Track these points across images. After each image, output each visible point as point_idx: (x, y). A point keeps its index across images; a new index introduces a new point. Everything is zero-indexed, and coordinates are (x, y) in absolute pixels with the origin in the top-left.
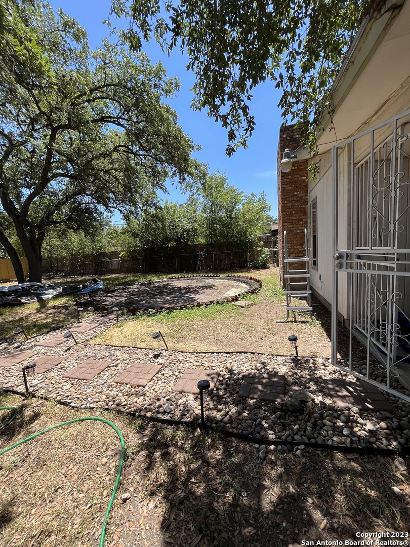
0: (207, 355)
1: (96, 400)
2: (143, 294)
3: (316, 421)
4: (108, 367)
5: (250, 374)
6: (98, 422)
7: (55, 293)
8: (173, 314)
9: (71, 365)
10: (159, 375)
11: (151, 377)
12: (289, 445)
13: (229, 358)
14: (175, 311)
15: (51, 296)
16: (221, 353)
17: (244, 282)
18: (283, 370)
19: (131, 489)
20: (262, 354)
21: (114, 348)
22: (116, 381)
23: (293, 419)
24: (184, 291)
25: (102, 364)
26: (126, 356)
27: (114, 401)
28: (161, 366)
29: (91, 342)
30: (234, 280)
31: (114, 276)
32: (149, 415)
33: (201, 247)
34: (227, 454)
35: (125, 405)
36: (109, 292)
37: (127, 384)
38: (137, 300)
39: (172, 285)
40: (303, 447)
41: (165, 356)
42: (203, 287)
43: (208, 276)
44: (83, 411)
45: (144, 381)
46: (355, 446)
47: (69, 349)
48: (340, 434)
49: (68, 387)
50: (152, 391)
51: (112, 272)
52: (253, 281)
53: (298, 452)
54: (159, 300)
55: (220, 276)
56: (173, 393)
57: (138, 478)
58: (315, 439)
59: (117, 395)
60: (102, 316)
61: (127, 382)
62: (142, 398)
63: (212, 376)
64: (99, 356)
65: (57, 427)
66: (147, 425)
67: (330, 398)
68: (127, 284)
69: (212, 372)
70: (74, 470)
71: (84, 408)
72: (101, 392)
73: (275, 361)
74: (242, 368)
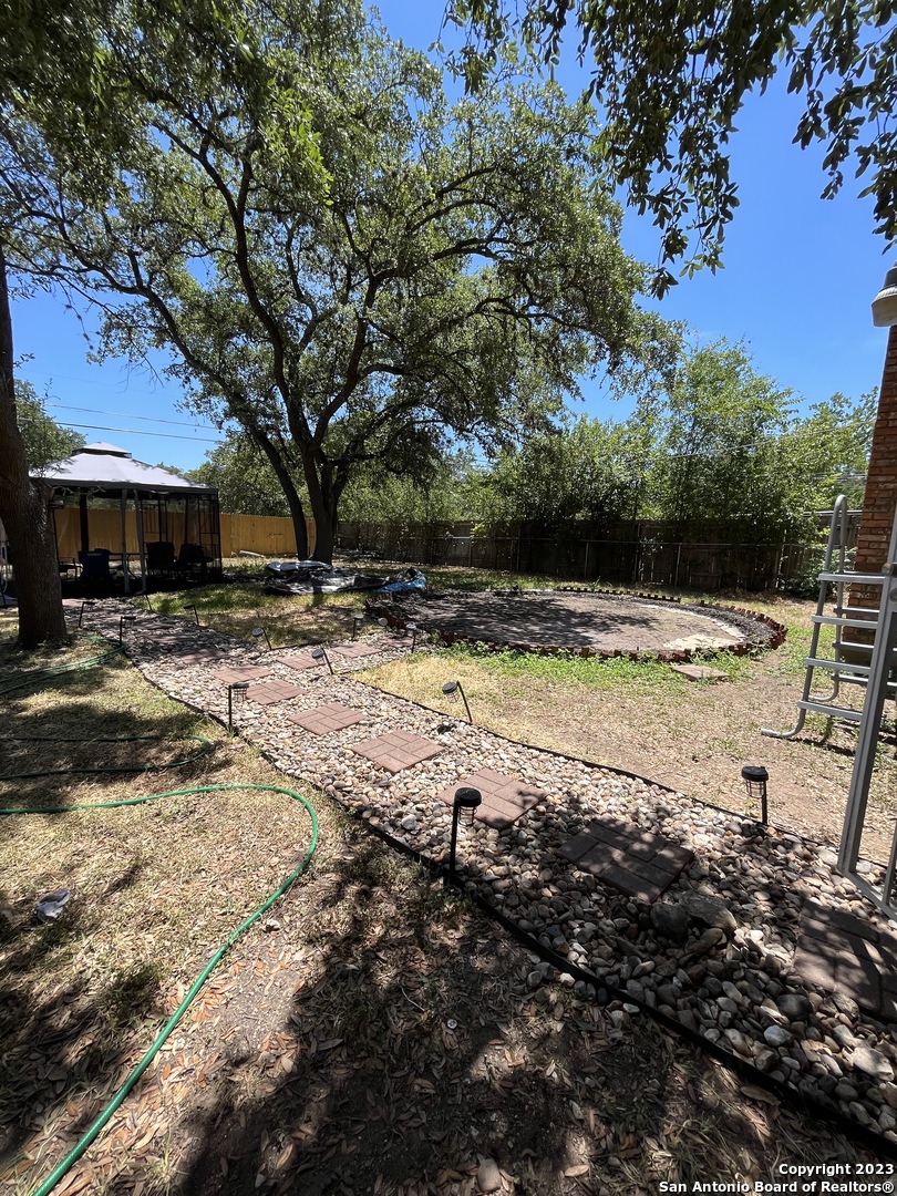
0: (543, 756)
1: (309, 768)
2: (490, 612)
3: (705, 974)
4: (357, 724)
5: (613, 821)
6: (296, 802)
7: (343, 584)
8: (521, 660)
9: (308, 704)
10: (430, 764)
11: (413, 762)
12: (602, 991)
13: (586, 776)
14: (528, 655)
15: (334, 588)
16: (574, 760)
17: (737, 625)
18: (700, 840)
19: (287, 919)
20: (669, 790)
21: (383, 695)
22: (355, 749)
23: (651, 945)
24: (576, 620)
25: (349, 716)
26: (395, 713)
27: (334, 780)
28: (442, 748)
29: (356, 676)
30: (713, 616)
31: (456, 569)
32: (375, 821)
33: (651, 528)
34: (468, 945)
35: (349, 792)
36: (429, 598)
37: (369, 760)
38: (473, 622)
39: (559, 603)
40: (636, 1009)
41: (459, 733)
42: (625, 620)
43: (649, 597)
44: (287, 778)
45: (399, 763)
46: (779, 1076)
47: (316, 679)
48: (753, 1031)
49: (284, 735)
50: (402, 785)
51: (456, 561)
52: (763, 626)
53: (617, 1015)
54: (515, 629)
55: (679, 601)
56: (434, 801)
57: (304, 909)
58: (675, 1008)
59: (344, 772)
60: (395, 638)
61: (370, 757)
62: (380, 790)
63: (529, 798)
64: (355, 701)
65: (242, 788)
66: (364, 837)
67: (789, 946)
68: (471, 588)
69: (533, 790)
70: (232, 857)
71: (289, 775)
72: (325, 759)
73: (694, 815)
74: (601, 802)
